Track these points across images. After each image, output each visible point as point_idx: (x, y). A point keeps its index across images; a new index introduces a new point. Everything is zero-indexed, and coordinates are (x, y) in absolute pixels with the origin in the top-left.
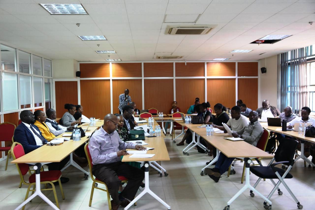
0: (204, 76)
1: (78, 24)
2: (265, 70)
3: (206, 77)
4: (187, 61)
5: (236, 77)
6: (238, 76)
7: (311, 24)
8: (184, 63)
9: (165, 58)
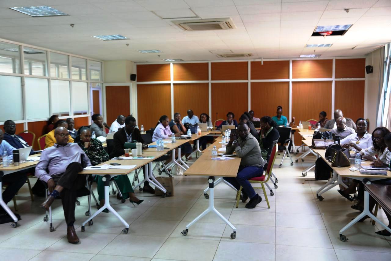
0: (289, 78)
1: (72, 25)
2: (371, 68)
3: (291, 80)
4: (263, 59)
5: (333, 79)
6: (336, 78)
7: (348, 12)
8: (260, 62)
9: (229, 56)
